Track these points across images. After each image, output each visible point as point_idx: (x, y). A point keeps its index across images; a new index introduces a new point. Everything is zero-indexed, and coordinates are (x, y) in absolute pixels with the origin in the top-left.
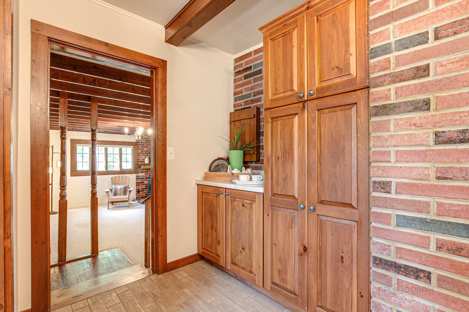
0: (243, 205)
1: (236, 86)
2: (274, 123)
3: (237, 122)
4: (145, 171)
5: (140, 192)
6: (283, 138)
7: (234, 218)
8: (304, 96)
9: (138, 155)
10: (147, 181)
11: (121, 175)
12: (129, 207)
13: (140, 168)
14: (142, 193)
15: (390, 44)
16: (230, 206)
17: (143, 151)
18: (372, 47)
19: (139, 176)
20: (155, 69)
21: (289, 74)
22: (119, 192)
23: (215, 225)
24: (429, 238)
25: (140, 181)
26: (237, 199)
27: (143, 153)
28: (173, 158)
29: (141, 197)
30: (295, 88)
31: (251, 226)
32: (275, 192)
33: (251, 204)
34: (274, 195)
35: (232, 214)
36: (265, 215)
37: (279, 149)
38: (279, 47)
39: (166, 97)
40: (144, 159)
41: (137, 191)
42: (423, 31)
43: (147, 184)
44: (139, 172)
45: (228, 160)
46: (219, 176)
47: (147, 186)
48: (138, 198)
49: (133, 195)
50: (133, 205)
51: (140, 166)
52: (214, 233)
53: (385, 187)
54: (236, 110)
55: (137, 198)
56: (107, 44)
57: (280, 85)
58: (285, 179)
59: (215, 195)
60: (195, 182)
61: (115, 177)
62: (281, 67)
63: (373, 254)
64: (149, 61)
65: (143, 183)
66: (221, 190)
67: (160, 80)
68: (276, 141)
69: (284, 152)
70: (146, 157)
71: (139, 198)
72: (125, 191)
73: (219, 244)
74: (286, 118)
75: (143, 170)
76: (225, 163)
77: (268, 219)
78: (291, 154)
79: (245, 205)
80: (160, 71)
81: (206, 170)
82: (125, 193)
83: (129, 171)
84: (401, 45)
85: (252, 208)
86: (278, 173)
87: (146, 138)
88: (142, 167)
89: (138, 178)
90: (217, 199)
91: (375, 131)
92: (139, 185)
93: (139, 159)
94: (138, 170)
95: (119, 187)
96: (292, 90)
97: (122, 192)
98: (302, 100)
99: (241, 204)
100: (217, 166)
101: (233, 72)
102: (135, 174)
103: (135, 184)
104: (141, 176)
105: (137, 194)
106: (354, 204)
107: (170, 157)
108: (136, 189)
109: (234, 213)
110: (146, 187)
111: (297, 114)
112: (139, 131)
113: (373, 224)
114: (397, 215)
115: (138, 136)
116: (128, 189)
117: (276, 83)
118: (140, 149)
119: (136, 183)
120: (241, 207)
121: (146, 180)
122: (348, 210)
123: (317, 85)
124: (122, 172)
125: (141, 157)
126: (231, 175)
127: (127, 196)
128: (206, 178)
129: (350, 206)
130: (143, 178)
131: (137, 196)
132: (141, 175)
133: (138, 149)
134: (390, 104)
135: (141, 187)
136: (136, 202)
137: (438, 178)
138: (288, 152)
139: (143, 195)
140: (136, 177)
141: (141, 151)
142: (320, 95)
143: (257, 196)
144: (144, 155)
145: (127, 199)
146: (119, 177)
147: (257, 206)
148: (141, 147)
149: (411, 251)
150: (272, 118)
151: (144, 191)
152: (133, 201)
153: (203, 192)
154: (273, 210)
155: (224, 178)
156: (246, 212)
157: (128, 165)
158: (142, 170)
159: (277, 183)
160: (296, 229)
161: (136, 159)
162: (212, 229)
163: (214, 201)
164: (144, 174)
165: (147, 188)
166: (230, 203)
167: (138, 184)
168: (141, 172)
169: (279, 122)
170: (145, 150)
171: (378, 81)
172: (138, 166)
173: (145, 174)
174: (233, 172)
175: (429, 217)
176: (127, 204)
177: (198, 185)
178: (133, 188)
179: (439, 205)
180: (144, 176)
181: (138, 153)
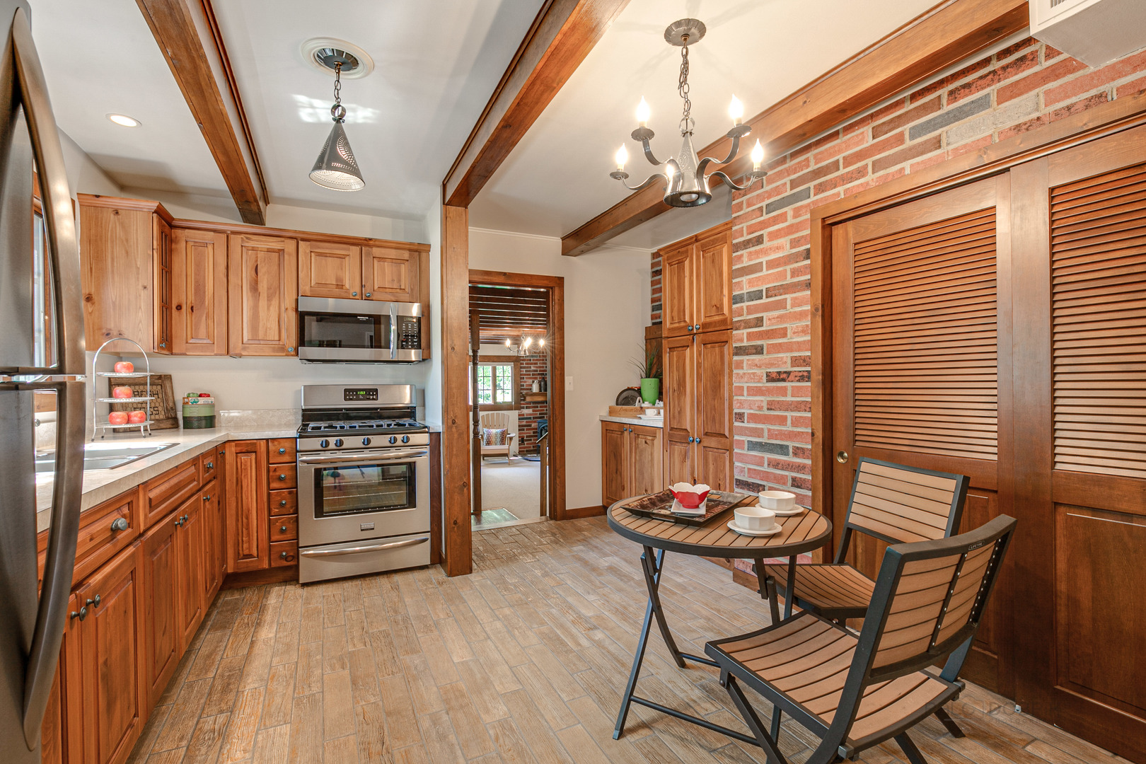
0: (646, 442)
1: (653, 290)
2: (671, 353)
3: (654, 341)
4: (532, 405)
5: (526, 443)
6: (678, 370)
7: (637, 458)
8: (692, 329)
9: (521, 379)
10: (536, 424)
11: (495, 412)
12: (510, 464)
13: (524, 400)
14: (527, 444)
15: (743, 294)
16: (634, 444)
17: (529, 371)
18: (734, 294)
19: (523, 415)
20: (552, 288)
21: (682, 304)
22: (493, 440)
23: (619, 467)
24: (763, 457)
25: (524, 423)
26: (640, 436)
27: (530, 375)
28: (572, 389)
29: (527, 451)
30: (687, 319)
31: (652, 465)
32: (672, 426)
33: (653, 440)
34: (672, 429)
35: (636, 453)
36: (665, 451)
37: (675, 382)
38: (675, 274)
39: (563, 319)
40: (531, 385)
41: (519, 441)
42: (761, 289)
43: (536, 429)
44: (523, 408)
45: (639, 391)
46: (626, 410)
47: (536, 432)
48: (521, 453)
49: (515, 446)
50: (516, 462)
51: (525, 398)
52: (619, 477)
53: (740, 417)
54: (654, 324)
55: (519, 451)
56: (505, 274)
57: (675, 314)
58: (679, 413)
59: (620, 433)
60: (598, 419)
61: (487, 415)
62: (676, 295)
63: (736, 477)
64: (545, 282)
65: (530, 426)
66: (625, 426)
67: (557, 301)
68: (673, 373)
69: (679, 385)
70: (533, 382)
71: (523, 451)
72: (503, 438)
73: (624, 490)
74: (680, 349)
75: (530, 403)
76: (636, 394)
77: (667, 455)
78: (684, 387)
79: (648, 442)
80: (557, 291)
81: (613, 403)
82: (502, 442)
83: (508, 405)
84: (750, 296)
85: (653, 444)
86: (674, 407)
87: (537, 355)
88: (528, 399)
89: (521, 418)
90: (621, 438)
91: (737, 368)
92: (524, 430)
93: (523, 385)
94: (521, 404)
95: (494, 431)
96: (685, 321)
97: (499, 440)
98: (692, 332)
99: (644, 440)
100: (626, 398)
101: (650, 271)
102: (517, 411)
103: (517, 428)
104: (527, 415)
105: (519, 444)
106: (727, 434)
107: (568, 387)
108: (519, 437)
109: (638, 451)
110: (534, 433)
111: (688, 346)
112: (527, 343)
113: (735, 450)
114: (748, 441)
115: (525, 351)
116: (508, 436)
117: (672, 312)
118: (524, 368)
119: (519, 426)
120: (644, 445)
121: (535, 422)
122: (723, 440)
123: (703, 319)
124: (497, 407)
125: (525, 382)
126: (639, 409)
127: (506, 446)
128: (611, 412)
129: (724, 435)
130: (530, 418)
131: (520, 448)
132: (526, 411)
133: (521, 368)
134: (744, 346)
135: (526, 433)
136: (520, 457)
137: (768, 409)
138: (682, 384)
139: (530, 447)
140: (519, 415)
141: (526, 371)
142: (705, 330)
143: (658, 431)
144: (530, 378)
145: (507, 452)
146: (493, 415)
147: (658, 442)
148: (526, 364)
149: (755, 470)
150: (670, 348)
151: (531, 440)
152: (514, 456)
153: (607, 430)
154: (671, 444)
155: (631, 413)
156: (649, 449)
157: (506, 396)
158: (527, 403)
159: (674, 417)
160: (688, 463)
161: (518, 385)
162: (616, 472)
163: (619, 440)
164: (530, 411)
165: (536, 436)
166: (634, 440)
167: (521, 428)
168: (527, 408)
169: (675, 353)
170: (532, 368)
171: (738, 325)
172: (521, 396)
173: (533, 411)
174: (643, 405)
175: (764, 441)
176: (505, 460)
177: (602, 421)
178: (514, 434)
179: (769, 430)
180: (530, 414)
181: (521, 375)
